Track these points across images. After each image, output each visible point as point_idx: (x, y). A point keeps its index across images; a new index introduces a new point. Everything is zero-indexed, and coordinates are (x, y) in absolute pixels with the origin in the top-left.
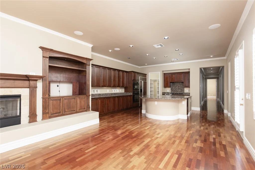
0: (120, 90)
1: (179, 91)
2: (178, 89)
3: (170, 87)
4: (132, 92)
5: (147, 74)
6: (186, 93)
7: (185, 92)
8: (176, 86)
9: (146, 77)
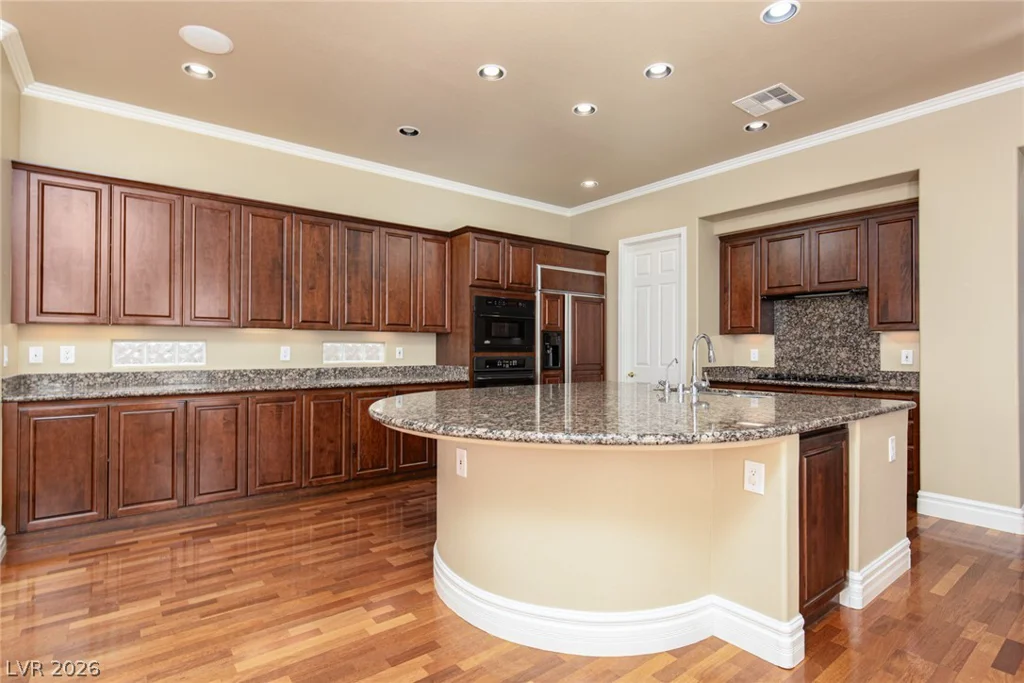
0: (399, 349)
1: (838, 360)
2: (831, 345)
3: (772, 332)
4: (468, 361)
5: (608, 252)
6: (894, 375)
7: (887, 365)
8: (813, 326)
9: (602, 267)
